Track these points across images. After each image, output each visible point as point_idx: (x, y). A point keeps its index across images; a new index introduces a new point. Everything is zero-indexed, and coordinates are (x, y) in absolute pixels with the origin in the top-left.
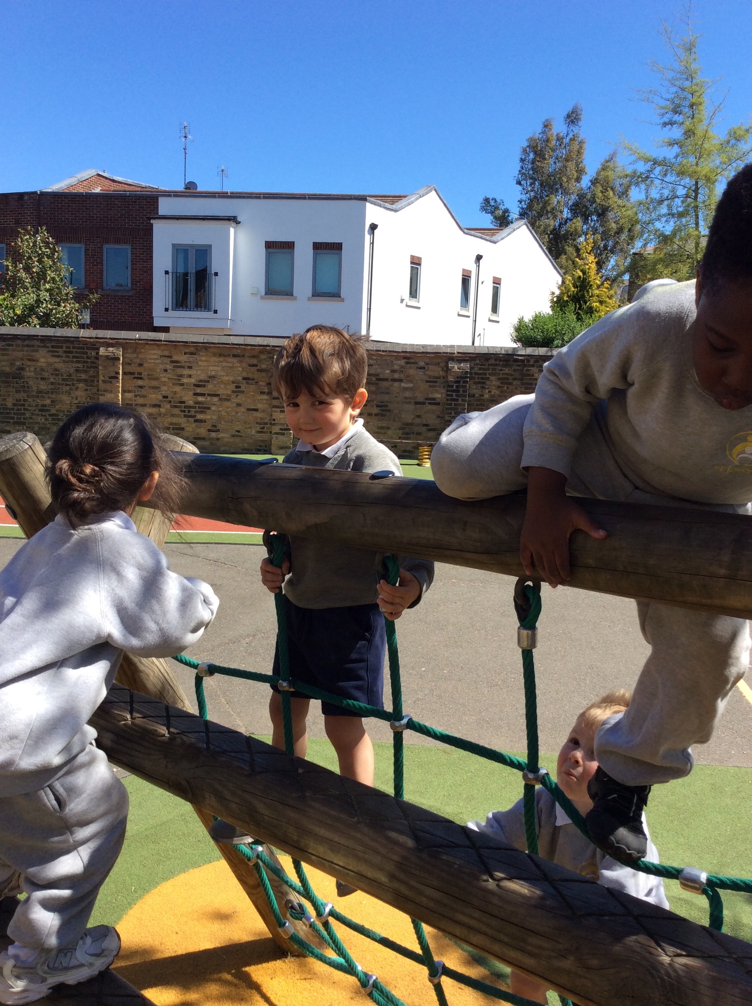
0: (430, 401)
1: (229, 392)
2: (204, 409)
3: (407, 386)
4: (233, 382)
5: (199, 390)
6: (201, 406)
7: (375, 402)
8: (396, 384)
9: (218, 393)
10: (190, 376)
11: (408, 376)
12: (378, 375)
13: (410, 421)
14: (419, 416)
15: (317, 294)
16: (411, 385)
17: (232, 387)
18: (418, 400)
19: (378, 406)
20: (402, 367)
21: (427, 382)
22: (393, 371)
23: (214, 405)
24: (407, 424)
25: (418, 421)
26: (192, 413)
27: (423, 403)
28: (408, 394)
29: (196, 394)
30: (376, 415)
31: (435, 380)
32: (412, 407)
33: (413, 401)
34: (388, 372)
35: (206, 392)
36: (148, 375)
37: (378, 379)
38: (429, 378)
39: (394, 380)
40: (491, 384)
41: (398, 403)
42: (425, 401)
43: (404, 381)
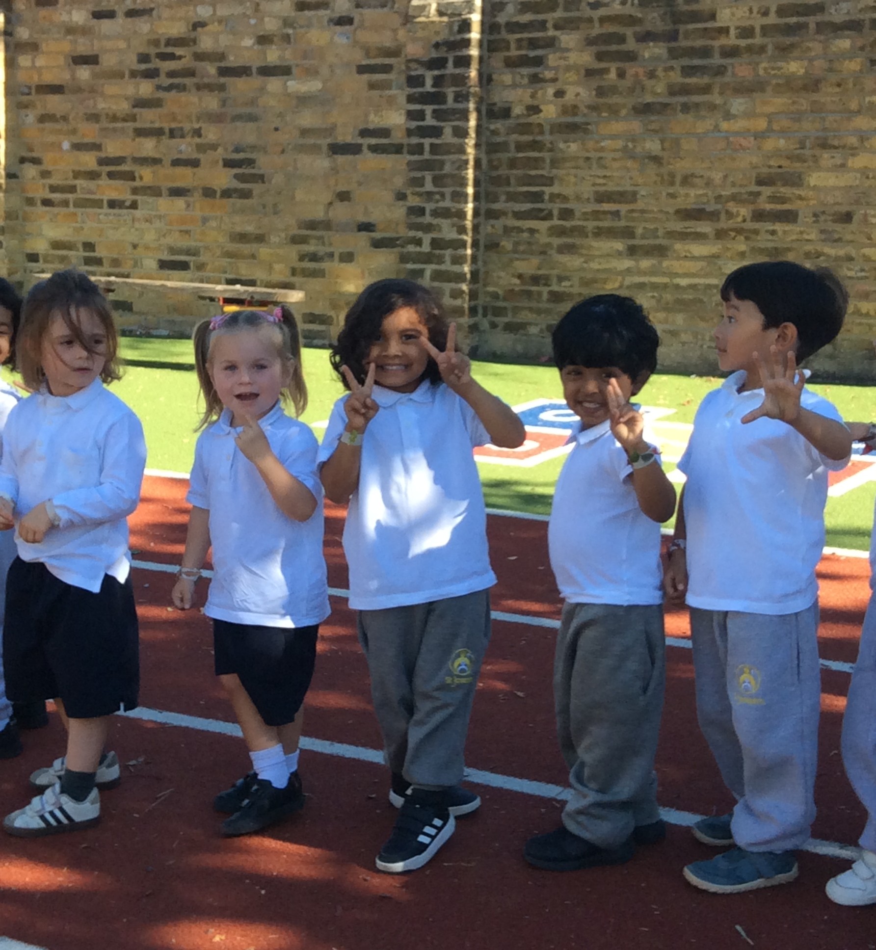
0: (373, 141)
3: (304, 88)
7: (220, 150)
8: (274, 84)
11: (305, 55)
12: (222, 57)
13: (319, 213)
14: (344, 196)
16: (314, 86)
18: (340, 139)
19: (229, 164)
20: (287, 22)
21: (362, 69)
24: (312, 225)
25: (341, 213)
28: (307, 119)
30: (227, 194)
31: (387, 61)
32: (322, 163)
33: (324, 142)
34: (248, 42)
37: (225, 72)
38: (368, 55)
39: (267, 71)
40: (562, 63)
41: (283, 152)
42: (360, 141)
43: (294, 70)
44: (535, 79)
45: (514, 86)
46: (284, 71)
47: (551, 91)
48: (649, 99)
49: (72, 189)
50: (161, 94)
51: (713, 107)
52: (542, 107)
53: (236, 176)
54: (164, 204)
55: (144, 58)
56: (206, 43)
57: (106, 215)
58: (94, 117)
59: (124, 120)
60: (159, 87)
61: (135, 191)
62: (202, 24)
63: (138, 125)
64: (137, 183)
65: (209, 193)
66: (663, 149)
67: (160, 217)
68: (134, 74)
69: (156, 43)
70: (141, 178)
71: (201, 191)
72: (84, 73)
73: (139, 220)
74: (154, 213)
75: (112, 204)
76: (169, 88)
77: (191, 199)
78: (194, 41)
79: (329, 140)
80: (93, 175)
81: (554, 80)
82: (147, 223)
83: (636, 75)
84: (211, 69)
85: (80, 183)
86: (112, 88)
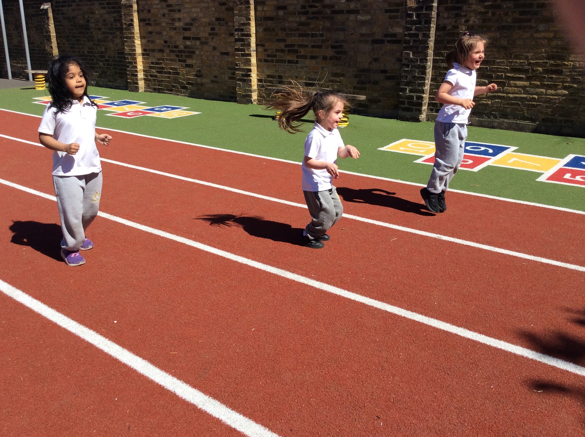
0: (389, 39)
1: (207, 35)
2: (191, 53)
3: (364, 18)
4: (209, 24)
5: (187, 34)
6: (189, 50)
7: (330, 42)
8: (352, 17)
9: (200, 36)
10: (179, 20)
11: (365, 6)
12: (333, 6)
13: (366, 66)
14: (376, 60)
16: (368, 17)
17: (208, 29)
18: (376, 38)
19: (333, 47)
21: (387, 11)
23: (198, 49)
24: (363, 71)
26: (184, 58)
27: (382, 42)
28: (364, 30)
29: (185, 38)
30: (331, 58)
31: (397, 8)
32: (369, 47)
33: (370, 39)
34: (343, 1)
35: (192, 36)
36: (154, 21)
37: (334, 12)
38: (390, 5)
39: (350, 12)
40: (469, 9)
41: (354, 42)
42: (384, 39)
43: (361, 12)
44: (458, 16)
45: (448, 18)
46: (356, 12)
47: (463, 20)
48: (504, 24)
49: (275, 56)
50: (309, 21)
51: (531, 28)
52: (459, 26)
53: (336, 52)
54: (308, 62)
55: (303, 7)
56: (327, 1)
57: (287, 66)
58: (284, 29)
59: (296, 31)
60: (308, 18)
61: (298, 57)
63: (300, 32)
64: (299, 54)
65: (325, 58)
66: (508, 44)
67: (306, 67)
68: (299, 13)
69: (308, 1)
70: (300, 52)
71: (322, 57)
72: (281, 13)
73: (299, 68)
74: (304, 65)
75: (289, 62)
76: (312, 18)
77: (318, 60)
79: (372, 39)
80: (282, 51)
81: (465, 16)
82: (302, 69)
83: (500, 14)
84: (329, 11)
85: (278, 54)
86: (291, 19)
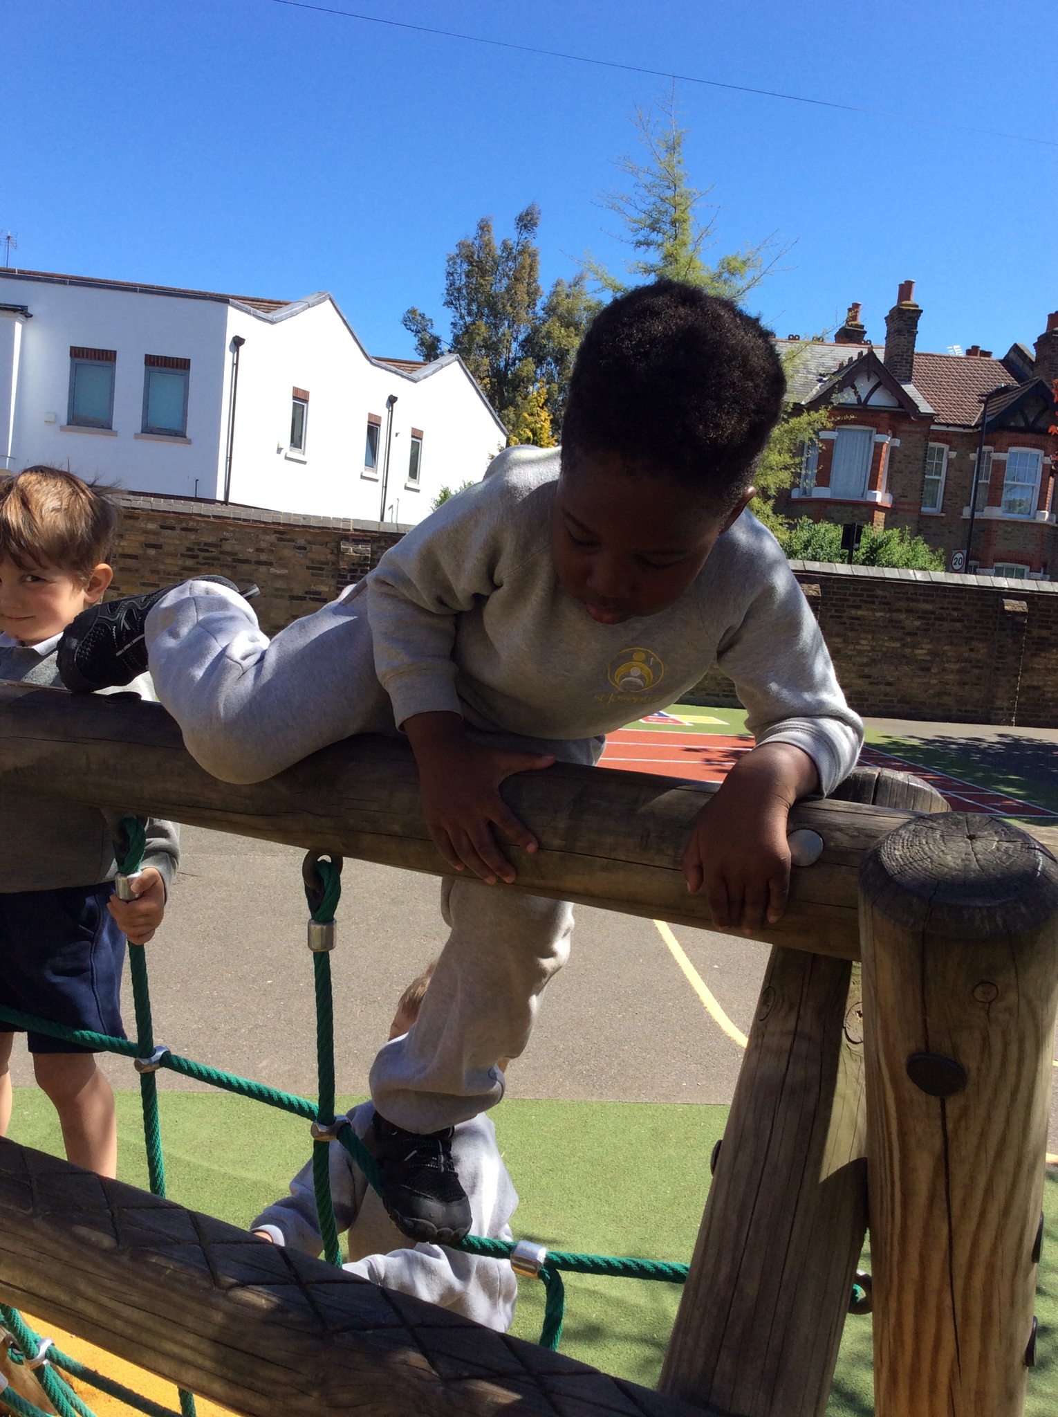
0: (312, 597)
3: (278, 572)
8: (263, 569)
11: (281, 559)
12: (236, 554)
15: (149, 429)
16: (285, 572)
18: (295, 594)
20: (272, 544)
21: (308, 568)
22: (259, 550)
28: (279, 584)
31: (321, 566)
32: (286, 603)
33: (287, 594)
34: (251, 550)
37: (234, 560)
38: (313, 562)
39: (260, 563)
42: (306, 596)
43: (275, 564)
46: (270, 564)
50: (199, 566)
55: (189, 549)
56: (227, 547)
59: (174, 575)
60: (198, 563)
62: (227, 540)
68: (182, 555)
69: (198, 544)
72: (152, 552)
78: (221, 546)
79: (289, 594)
86: (168, 561)
